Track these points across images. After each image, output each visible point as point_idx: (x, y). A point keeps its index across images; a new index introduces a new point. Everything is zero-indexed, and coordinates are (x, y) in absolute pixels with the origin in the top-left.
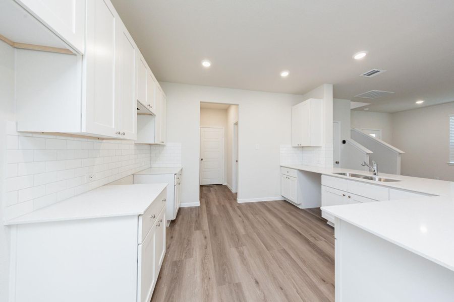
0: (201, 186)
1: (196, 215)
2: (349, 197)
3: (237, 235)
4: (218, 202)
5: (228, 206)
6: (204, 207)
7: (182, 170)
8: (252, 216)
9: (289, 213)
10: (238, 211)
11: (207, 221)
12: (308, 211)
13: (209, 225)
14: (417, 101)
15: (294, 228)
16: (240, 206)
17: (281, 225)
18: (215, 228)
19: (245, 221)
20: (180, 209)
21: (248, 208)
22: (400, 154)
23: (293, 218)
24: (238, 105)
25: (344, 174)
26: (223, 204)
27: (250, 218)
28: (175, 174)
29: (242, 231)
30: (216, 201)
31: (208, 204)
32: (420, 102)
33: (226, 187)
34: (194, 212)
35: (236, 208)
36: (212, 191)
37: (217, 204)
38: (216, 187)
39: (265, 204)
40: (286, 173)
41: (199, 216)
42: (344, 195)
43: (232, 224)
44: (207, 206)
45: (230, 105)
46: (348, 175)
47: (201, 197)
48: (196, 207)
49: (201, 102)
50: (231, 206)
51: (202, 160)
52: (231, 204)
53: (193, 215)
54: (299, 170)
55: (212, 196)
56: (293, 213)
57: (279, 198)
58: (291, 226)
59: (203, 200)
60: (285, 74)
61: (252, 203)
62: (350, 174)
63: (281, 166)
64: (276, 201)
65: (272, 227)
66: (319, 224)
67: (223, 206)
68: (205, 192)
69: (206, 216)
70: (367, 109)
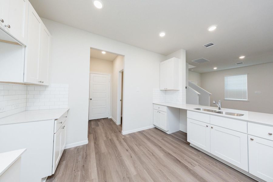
0: (90, 121)
1: (83, 157)
2: (212, 128)
3: (128, 178)
4: (106, 136)
5: (115, 139)
6: (92, 144)
7: (68, 111)
8: (137, 147)
9: (163, 139)
10: (125, 144)
11: (95, 164)
12: (173, 135)
13: (97, 169)
14: (214, 68)
15: (173, 156)
16: (125, 139)
17: (162, 154)
18: (104, 173)
19: (133, 155)
20: (65, 152)
21: (132, 139)
22: (210, 95)
23: (167, 144)
24: (123, 56)
25: (199, 109)
26: (110, 138)
27: (136, 150)
28: (56, 120)
29: (133, 171)
30: (104, 135)
31: (96, 140)
32: (215, 68)
33: (111, 120)
34: (81, 153)
35: (122, 141)
36: (99, 125)
37: (105, 139)
38: (103, 121)
39: (143, 132)
40: (158, 109)
41: (86, 158)
42: (207, 126)
43: (121, 163)
44: (95, 143)
45: (117, 55)
46: (202, 109)
47: (89, 133)
48: (84, 146)
49: (91, 48)
50: (118, 140)
51: (91, 99)
52: (117, 137)
53: (80, 159)
54: (168, 107)
55: (100, 130)
56: (165, 139)
57: (152, 127)
58: (169, 154)
59: (92, 136)
60: (162, 35)
61: (134, 133)
62: (203, 109)
63: (153, 104)
64: (150, 129)
65: (156, 158)
66: (185, 146)
67: (110, 140)
68: (93, 127)
69: (95, 156)
70: (193, 70)
